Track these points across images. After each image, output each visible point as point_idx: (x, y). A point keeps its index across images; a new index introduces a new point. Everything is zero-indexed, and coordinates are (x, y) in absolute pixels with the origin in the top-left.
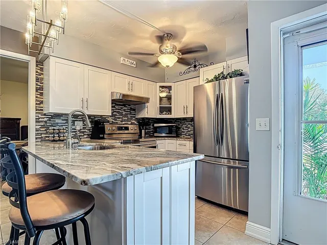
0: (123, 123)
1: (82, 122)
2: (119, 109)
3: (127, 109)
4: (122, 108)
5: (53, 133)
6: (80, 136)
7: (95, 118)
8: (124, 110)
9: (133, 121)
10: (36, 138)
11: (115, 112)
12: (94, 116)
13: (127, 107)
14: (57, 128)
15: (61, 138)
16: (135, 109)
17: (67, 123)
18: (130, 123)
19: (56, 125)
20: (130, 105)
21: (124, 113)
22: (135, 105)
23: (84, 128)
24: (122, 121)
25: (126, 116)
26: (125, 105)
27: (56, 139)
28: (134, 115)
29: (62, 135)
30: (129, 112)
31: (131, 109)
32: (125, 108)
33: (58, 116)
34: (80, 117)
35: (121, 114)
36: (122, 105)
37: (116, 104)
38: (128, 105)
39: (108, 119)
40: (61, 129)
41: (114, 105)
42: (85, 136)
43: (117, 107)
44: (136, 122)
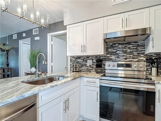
0: (128, 60)
3: (133, 46)
4: (125, 46)
6: (90, 70)
7: (100, 57)
8: (129, 48)
9: (141, 58)
10: (70, 69)
11: (118, 51)
13: (132, 44)
14: (75, 64)
15: (77, 70)
16: (144, 45)
17: (83, 61)
18: (136, 60)
19: (78, 62)
20: (136, 42)
21: (129, 51)
22: (144, 40)
23: (93, 65)
24: (126, 59)
25: (131, 53)
26: (129, 43)
27: (75, 70)
28: (142, 51)
29: (77, 68)
30: (136, 49)
31: (138, 46)
32: (130, 46)
33: (79, 57)
34: (90, 57)
35: (125, 52)
36: (126, 44)
37: (119, 44)
38: (134, 42)
39: (111, 58)
40: (77, 65)
41: (117, 45)
42: (94, 70)
43: (120, 46)
44: (145, 59)
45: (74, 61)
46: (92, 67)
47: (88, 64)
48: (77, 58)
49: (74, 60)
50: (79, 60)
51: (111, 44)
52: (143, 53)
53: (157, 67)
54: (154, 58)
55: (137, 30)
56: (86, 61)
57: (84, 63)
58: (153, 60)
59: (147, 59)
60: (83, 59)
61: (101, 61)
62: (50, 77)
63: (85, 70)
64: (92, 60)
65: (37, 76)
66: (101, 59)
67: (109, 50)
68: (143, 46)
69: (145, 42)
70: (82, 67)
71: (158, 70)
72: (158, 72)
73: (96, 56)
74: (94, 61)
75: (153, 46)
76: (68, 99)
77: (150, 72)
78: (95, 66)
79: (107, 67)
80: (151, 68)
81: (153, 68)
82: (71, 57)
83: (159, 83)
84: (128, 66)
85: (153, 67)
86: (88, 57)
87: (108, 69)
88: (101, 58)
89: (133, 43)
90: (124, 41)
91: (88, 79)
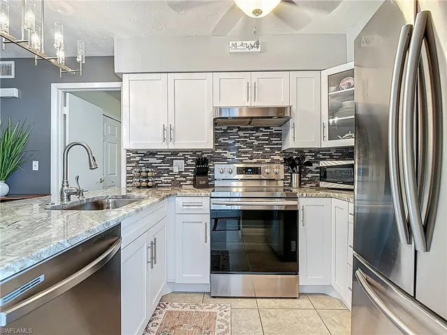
0: (255, 160)
1: (183, 161)
2: (246, 137)
3: (263, 135)
4: (251, 135)
5: (146, 177)
6: (180, 181)
7: (203, 154)
8: (257, 138)
9: (276, 158)
10: (128, 183)
11: (238, 142)
12: (201, 151)
13: (262, 131)
14: (144, 170)
15: (150, 184)
16: (281, 134)
17: (163, 162)
18: (269, 160)
19: (149, 165)
20: (268, 128)
21: (256, 143)
22: (280, 126)
23: (186, 170)
24: (251, 158)
25: (260, 147)
26: (257, 129)
27: (144, 184)
28: (277, 144)
29: (150, 180)
30: (267, 140)
31: (271, 135)
32: (257, 134)
33: (152, 154)
34: (181, 154)
35: (250, 145)
36: (252, 129)
37: (240, 129)
38: (265, 128)
39: (225, 155)
40: (148, 172)
41: (235, 130)
42: (188, 182)
43: (241, 133)
44: (281, 159)
45: (137, 162)
46: (185, 176)
47: (176, 170)
48: (145, 155)
49: (138, 159)
50: (151, 160)
51: (225, 128)
52: (279, 149)
53: (300, 173)
54: (295, 157)
55: (268, 109)
56: (171, 163)
57: (165, 166)
58: (294, 161)
59: (285, 159)
60: (163, 158)
61: (205, 161)
62: (94, 200)
63: (167, 183)
64: (186, 159)
65: (65, 198)
66: (205, 158)
67: (221, 139)
68: (279, 135)
69: (282, 128)
70: (159, 177)
71: (300, 178)
72: (300, 181)
73: (194, 152)
74: (189, 162)
75: (294, 138)
76: (155, 239)
77: (289, 181)
78: (190, 174)
79: (217, 175)
80: (291, 173)
81: (293, 175)
82: (128, 151)
83: (302, 196)
84: (256, 171)
85: (294, 171)
86: (175, 153)
87: (219, 180)
88: (205, 155)
89: (264, 130)
90: (249, 124)
91: (186, 200)
